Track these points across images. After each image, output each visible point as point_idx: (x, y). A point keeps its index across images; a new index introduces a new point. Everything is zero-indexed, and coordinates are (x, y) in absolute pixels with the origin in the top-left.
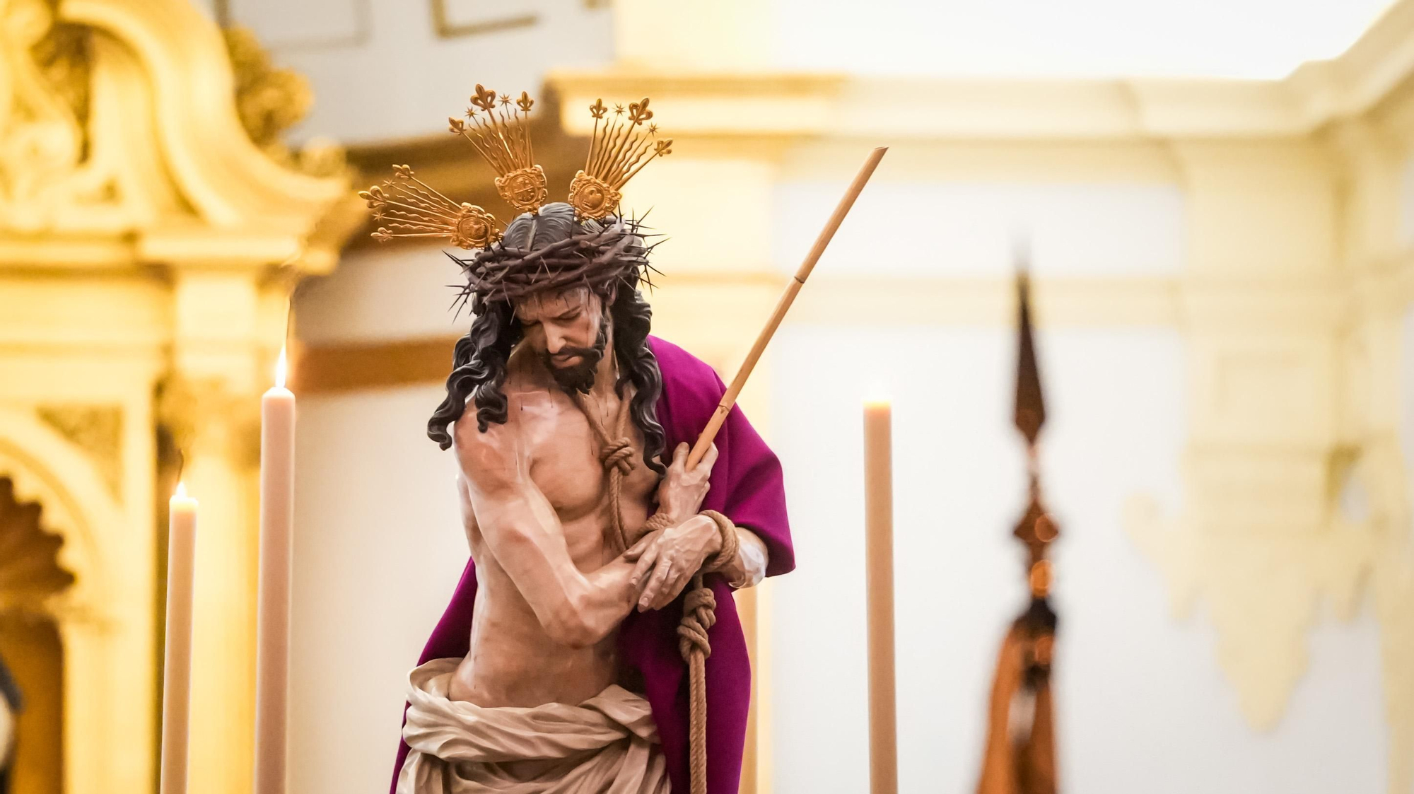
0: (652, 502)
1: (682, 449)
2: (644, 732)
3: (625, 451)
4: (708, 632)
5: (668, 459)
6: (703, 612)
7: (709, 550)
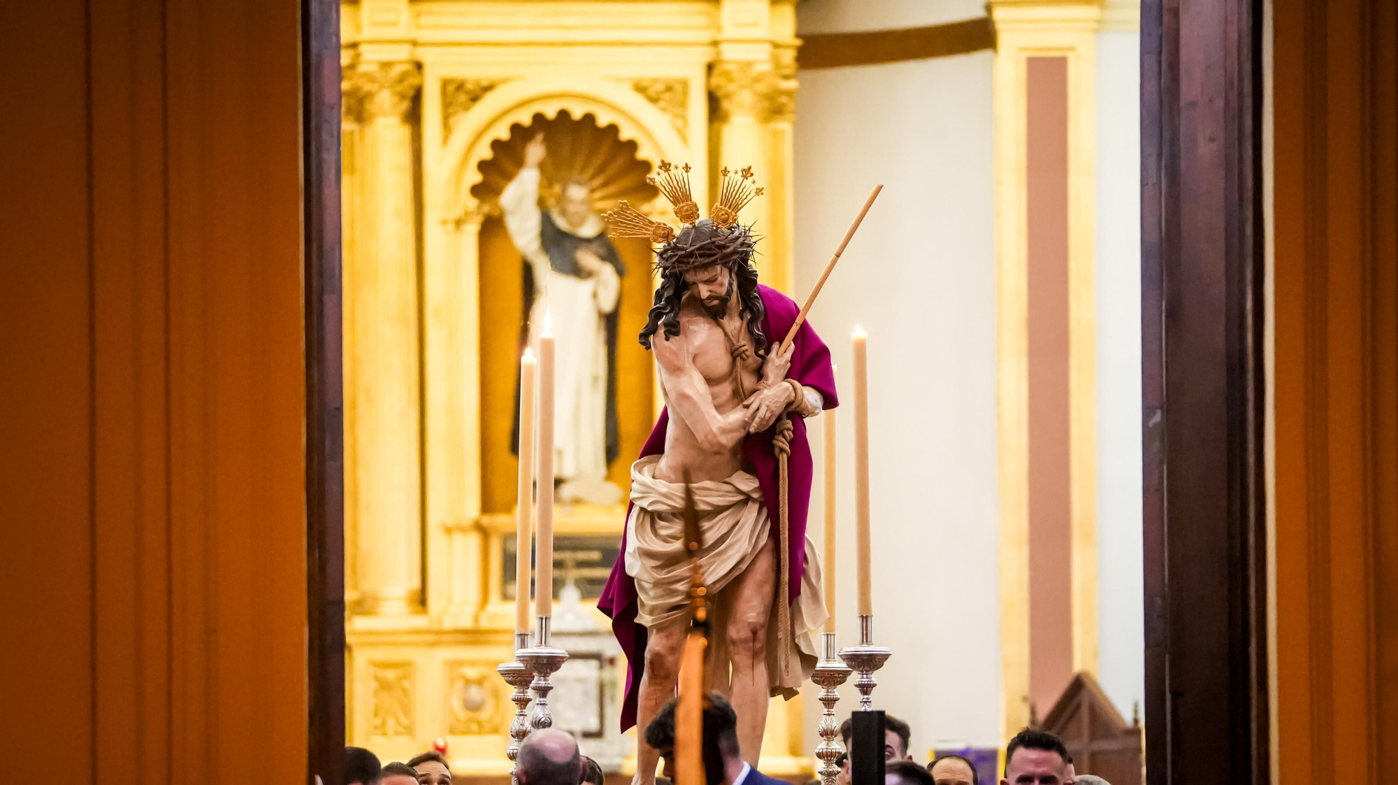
0: (760, 374)
1: (776, 346)
2: (755, 496)
3: (744, 348)
4: (789, 443)
5: (768, 351)
6: (786, 433)
7: (787, 401)
